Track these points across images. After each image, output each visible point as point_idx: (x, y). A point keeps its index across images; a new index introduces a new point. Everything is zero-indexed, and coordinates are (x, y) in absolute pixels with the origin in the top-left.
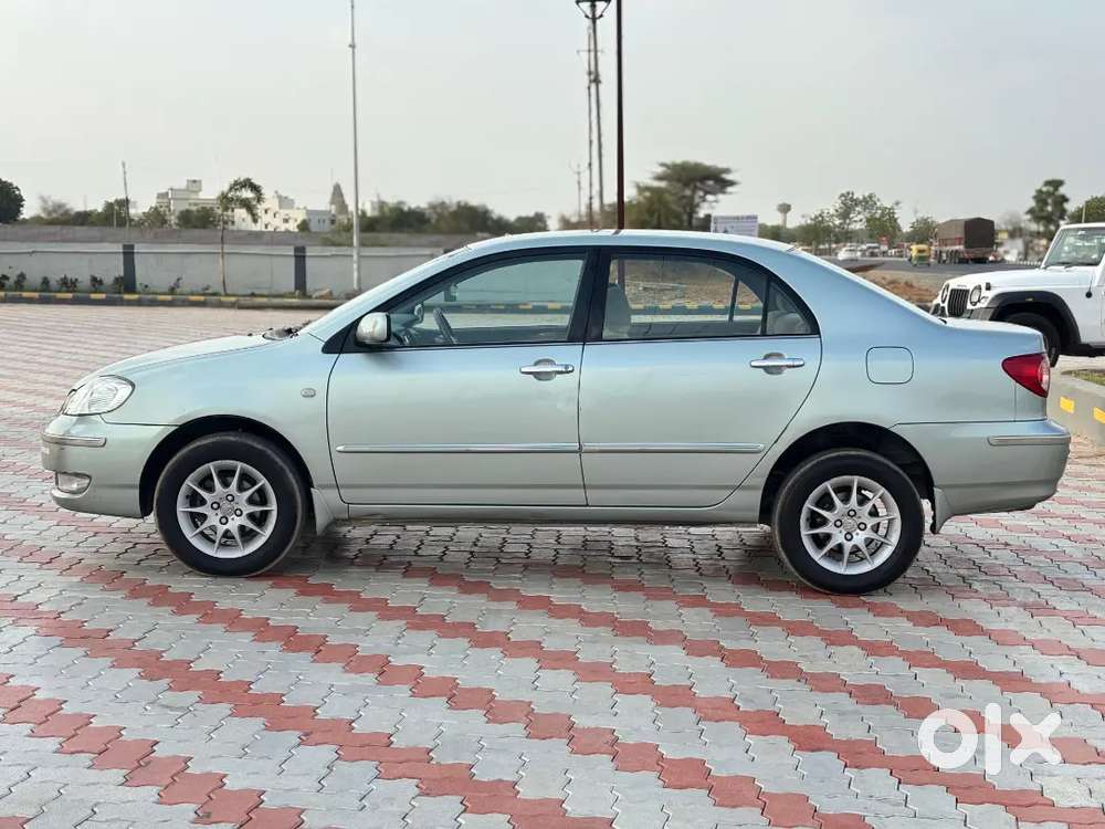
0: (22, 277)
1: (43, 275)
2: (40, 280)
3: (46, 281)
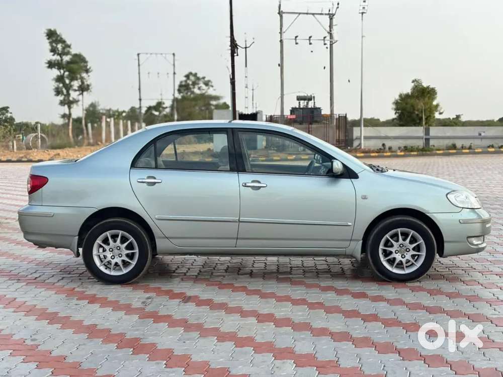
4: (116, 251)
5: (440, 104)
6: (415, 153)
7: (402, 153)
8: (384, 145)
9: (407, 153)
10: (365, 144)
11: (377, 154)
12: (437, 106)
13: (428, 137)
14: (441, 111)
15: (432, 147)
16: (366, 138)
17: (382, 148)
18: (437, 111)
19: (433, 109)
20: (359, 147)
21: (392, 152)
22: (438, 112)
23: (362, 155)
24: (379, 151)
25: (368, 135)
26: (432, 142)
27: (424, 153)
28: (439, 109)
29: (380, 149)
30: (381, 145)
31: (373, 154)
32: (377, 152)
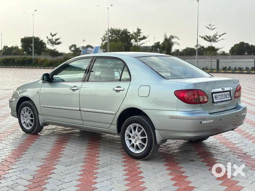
0: (230, 67)
1: (235, 67)
2: (234, 68)
3: (235, 68)
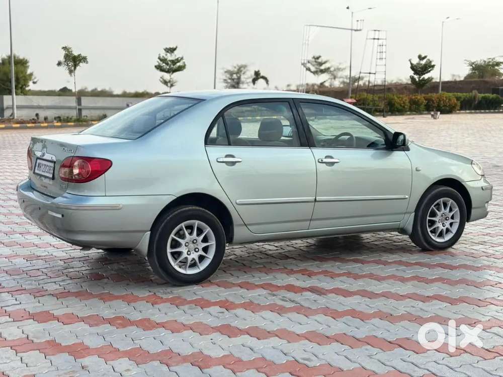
4: (192, 246)
5: (34, 74)
6: (72, 124)
7: (59, 124)
8: (37, 115)
9: (64, 124)
10: (18, 114)
11: (33, 125)
12: (31, 74)
13: (80, 107)
14: (35, 80)
15: (85, 117)
16: (19, 107)
17: (36, 118)
18: (30, 80)
19: (28, 77)
20: (12, 117)
21: (48, 123)
22: (32, 81)
23: (18, 125)
24: (34, 121)
25: (20, 104)
26: (84, 113)
27: (81, 123)
28: (33, 77)
29: (33, 119)
30: (34, 115)
31: (29, 125)
32: (33, 123)
